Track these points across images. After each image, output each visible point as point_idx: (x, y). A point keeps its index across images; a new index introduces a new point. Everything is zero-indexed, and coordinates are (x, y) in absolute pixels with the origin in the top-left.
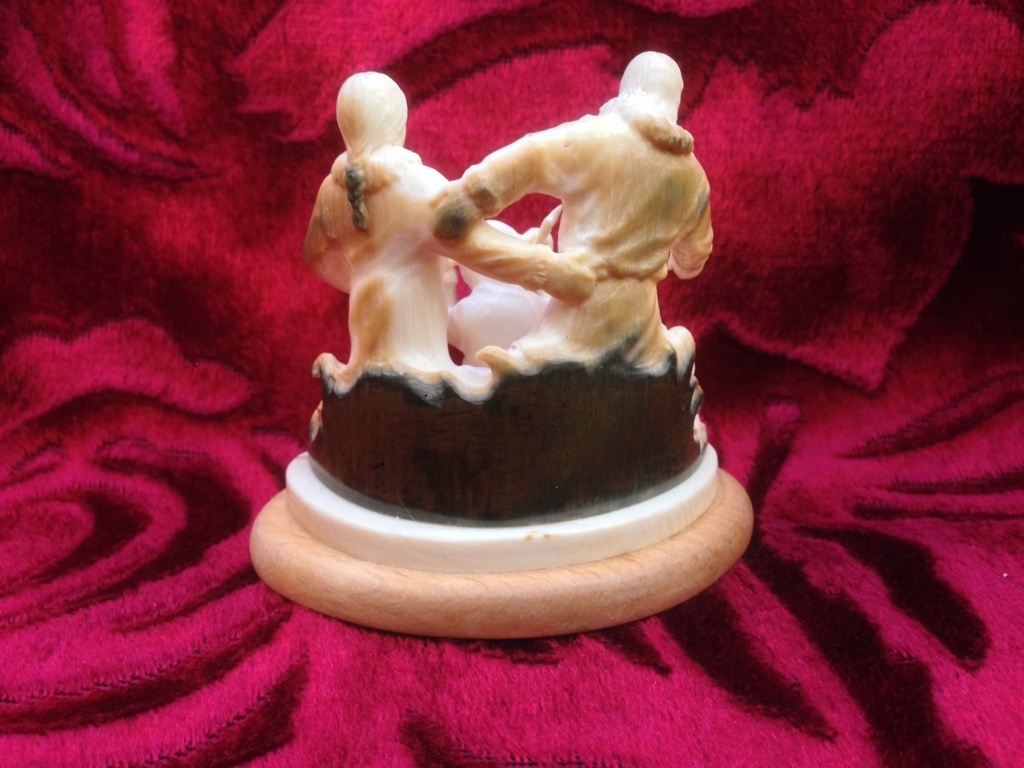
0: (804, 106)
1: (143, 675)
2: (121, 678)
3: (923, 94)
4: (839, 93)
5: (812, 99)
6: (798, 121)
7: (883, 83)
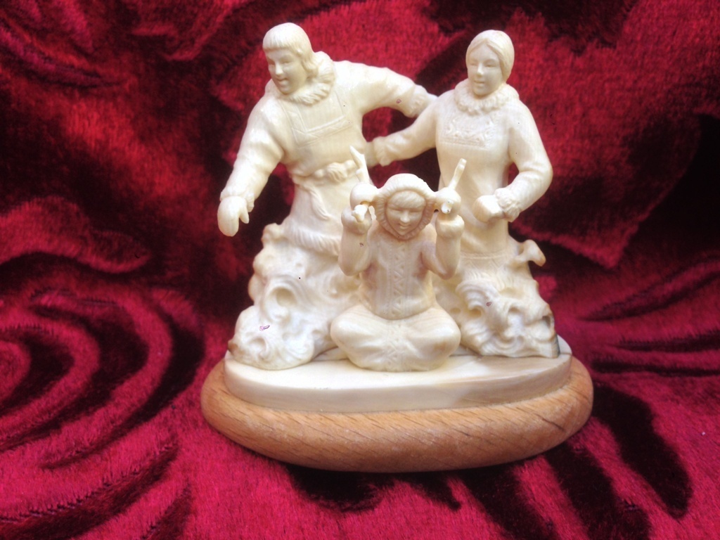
0: (579, 51)
1: (66, 505)
2: (49, 507)
3: (669, 48)
4: (605, 43)
5: (584, 47)
6: (572, 63)
7: (639, 38)
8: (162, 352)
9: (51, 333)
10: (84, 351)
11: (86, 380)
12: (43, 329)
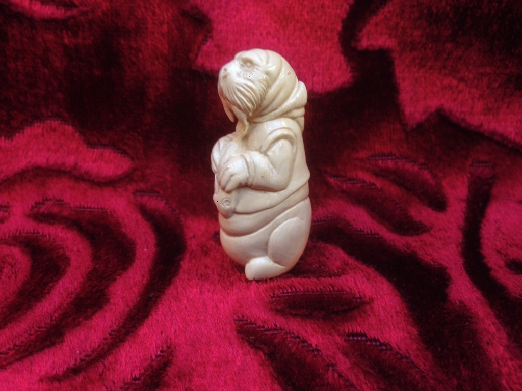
8: (147, 248)
9: (48, 237)
10: (78, 251)
11: (82, 280)
12: (41, 234)
